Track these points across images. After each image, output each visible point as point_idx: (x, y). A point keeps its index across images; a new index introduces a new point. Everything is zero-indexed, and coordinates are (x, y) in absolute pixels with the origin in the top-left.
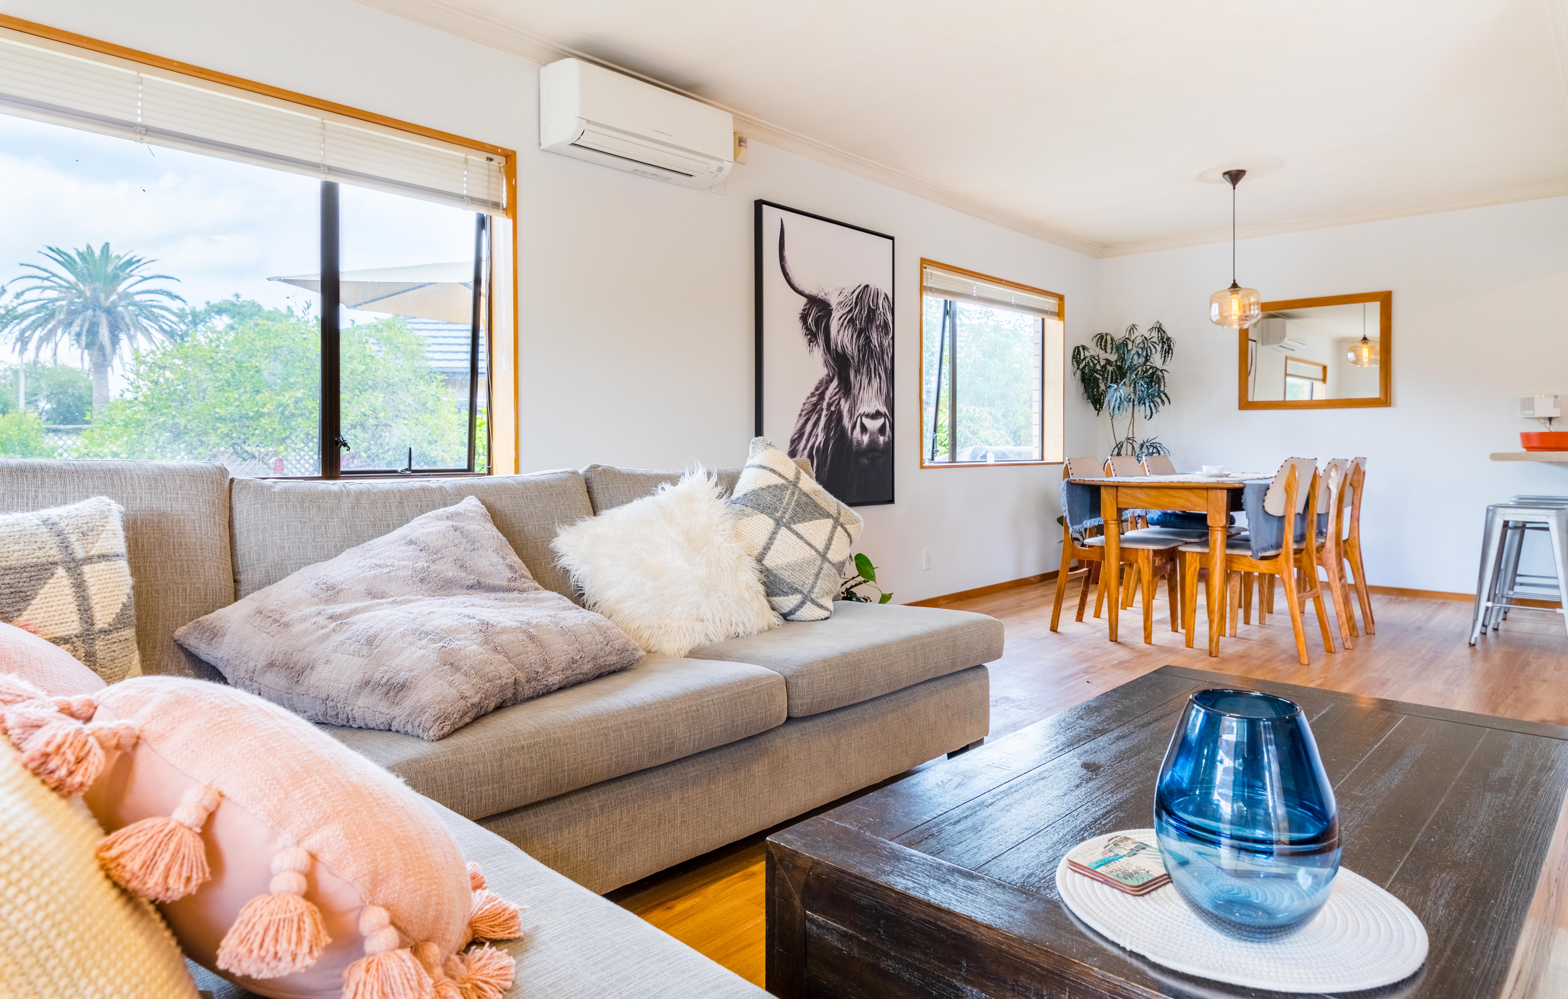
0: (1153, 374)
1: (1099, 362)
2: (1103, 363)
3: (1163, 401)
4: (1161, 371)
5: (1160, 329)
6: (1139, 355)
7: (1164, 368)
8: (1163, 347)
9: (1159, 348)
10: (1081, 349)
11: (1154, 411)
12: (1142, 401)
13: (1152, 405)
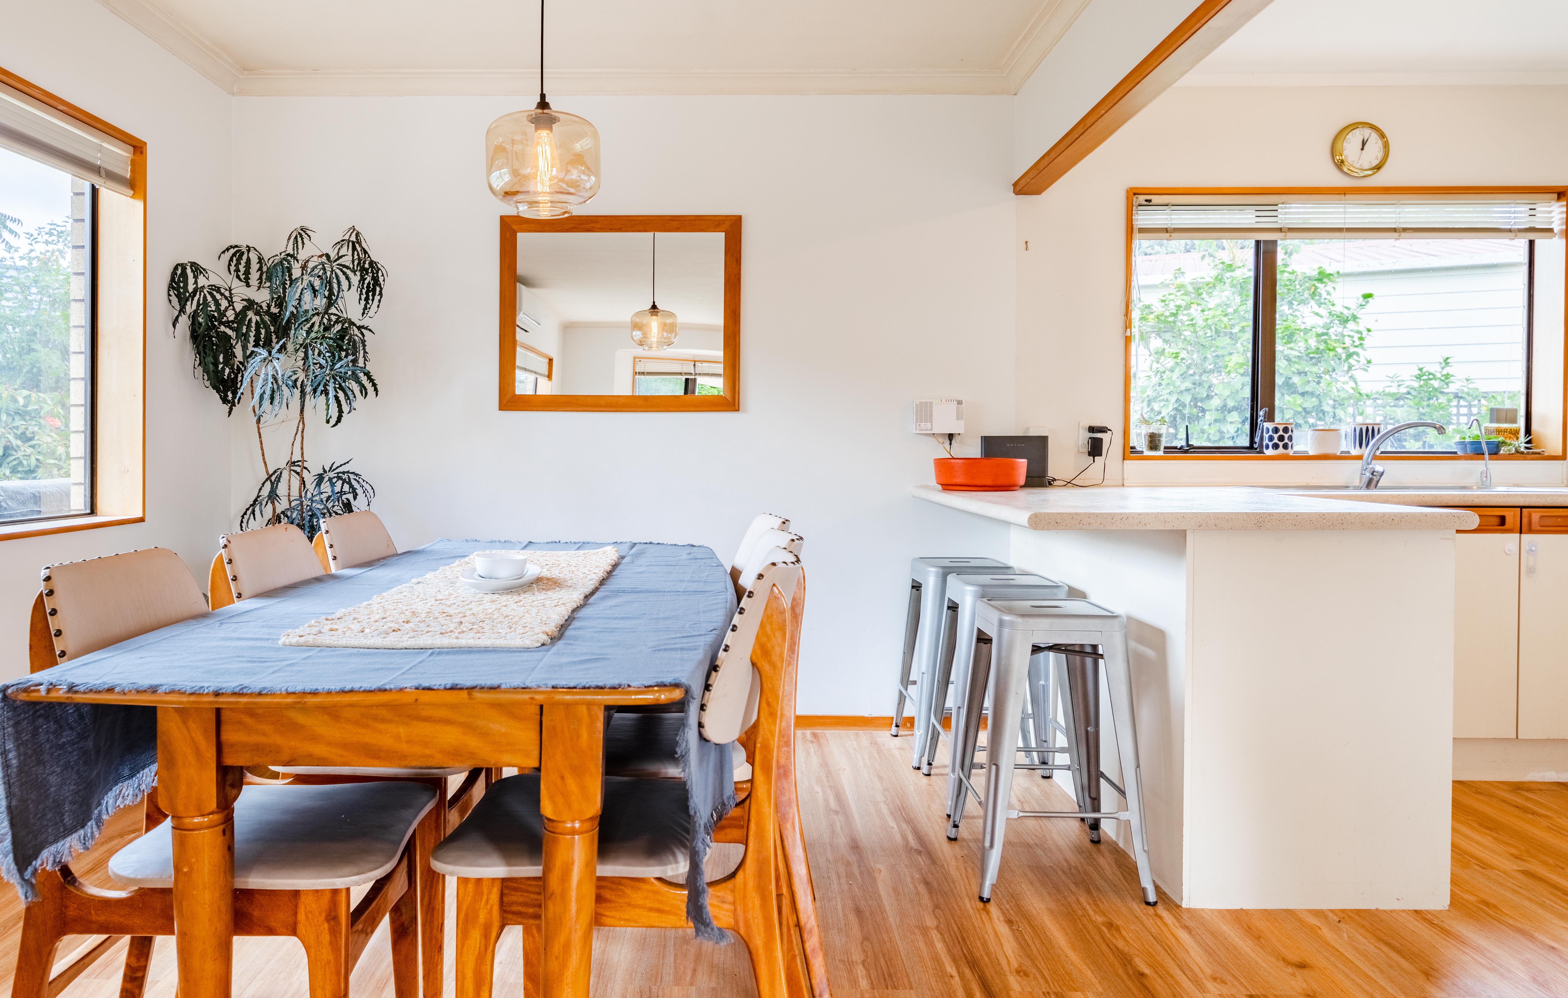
0: (343, 333)
1: (231, 302)
2: (239, 307)
3: (363, 387)
4: (359, 328)
5: (355, 243)
6: (315, 291)
7: (365, 322)
8: (363, 279)
9: (355, 279)
10: (189, 271)
11: (345, 408)
12: (322, 389)
13: (341, 395)
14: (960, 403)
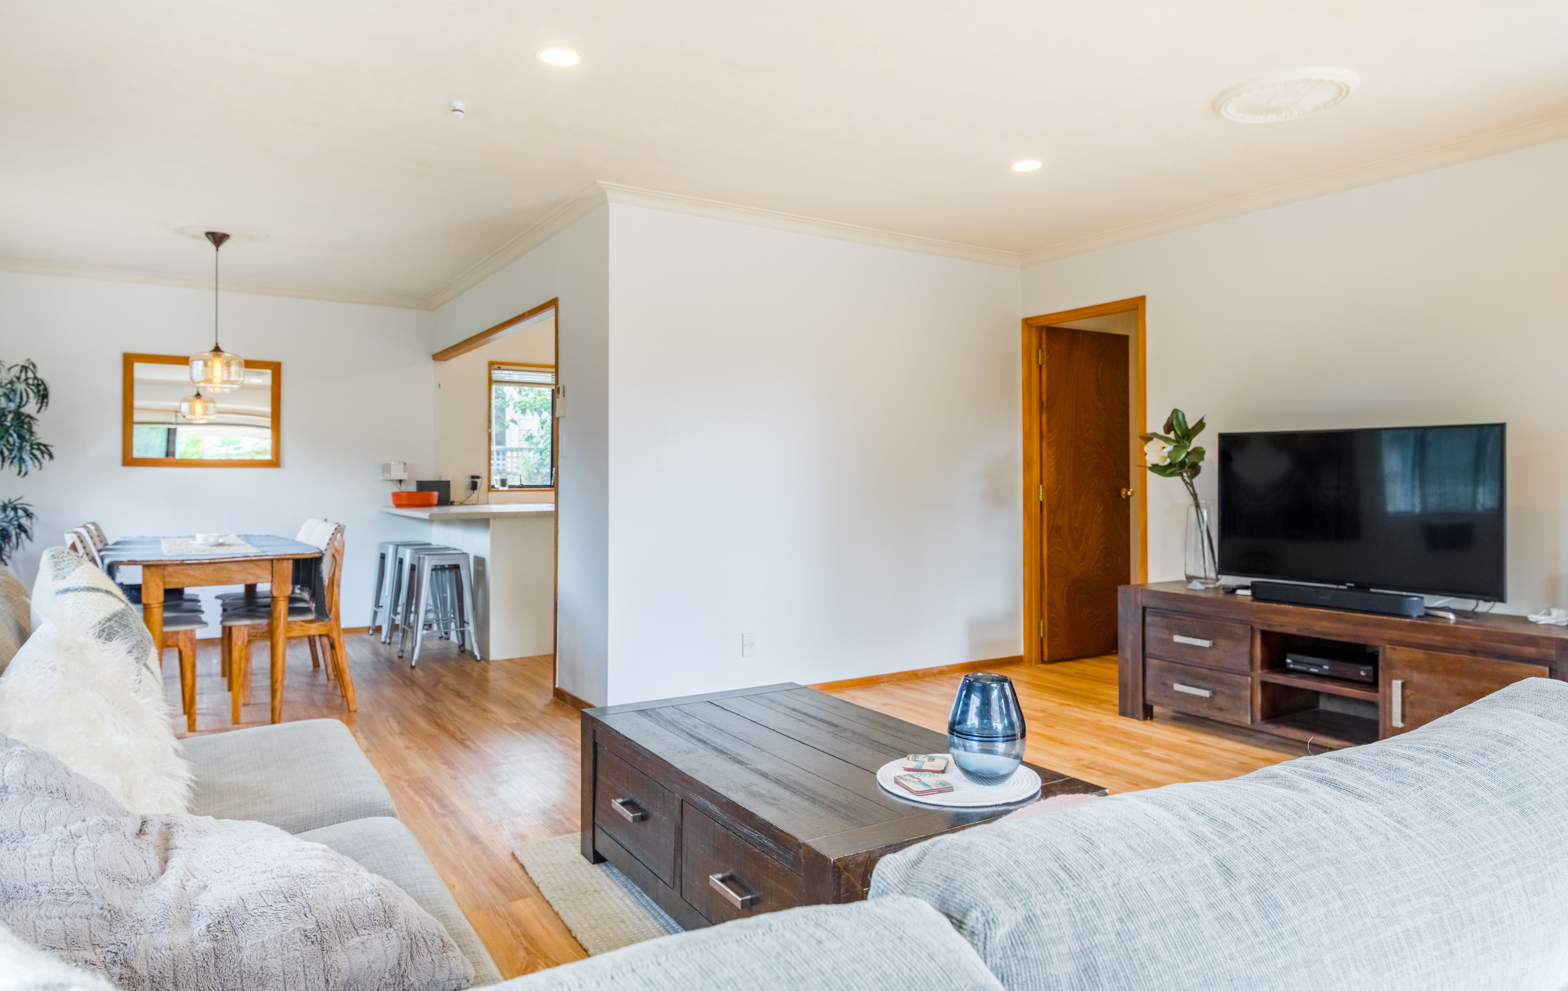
3: (43, 455)
5: (27, 367)
6: (7, 398)
14: (405, 464)
